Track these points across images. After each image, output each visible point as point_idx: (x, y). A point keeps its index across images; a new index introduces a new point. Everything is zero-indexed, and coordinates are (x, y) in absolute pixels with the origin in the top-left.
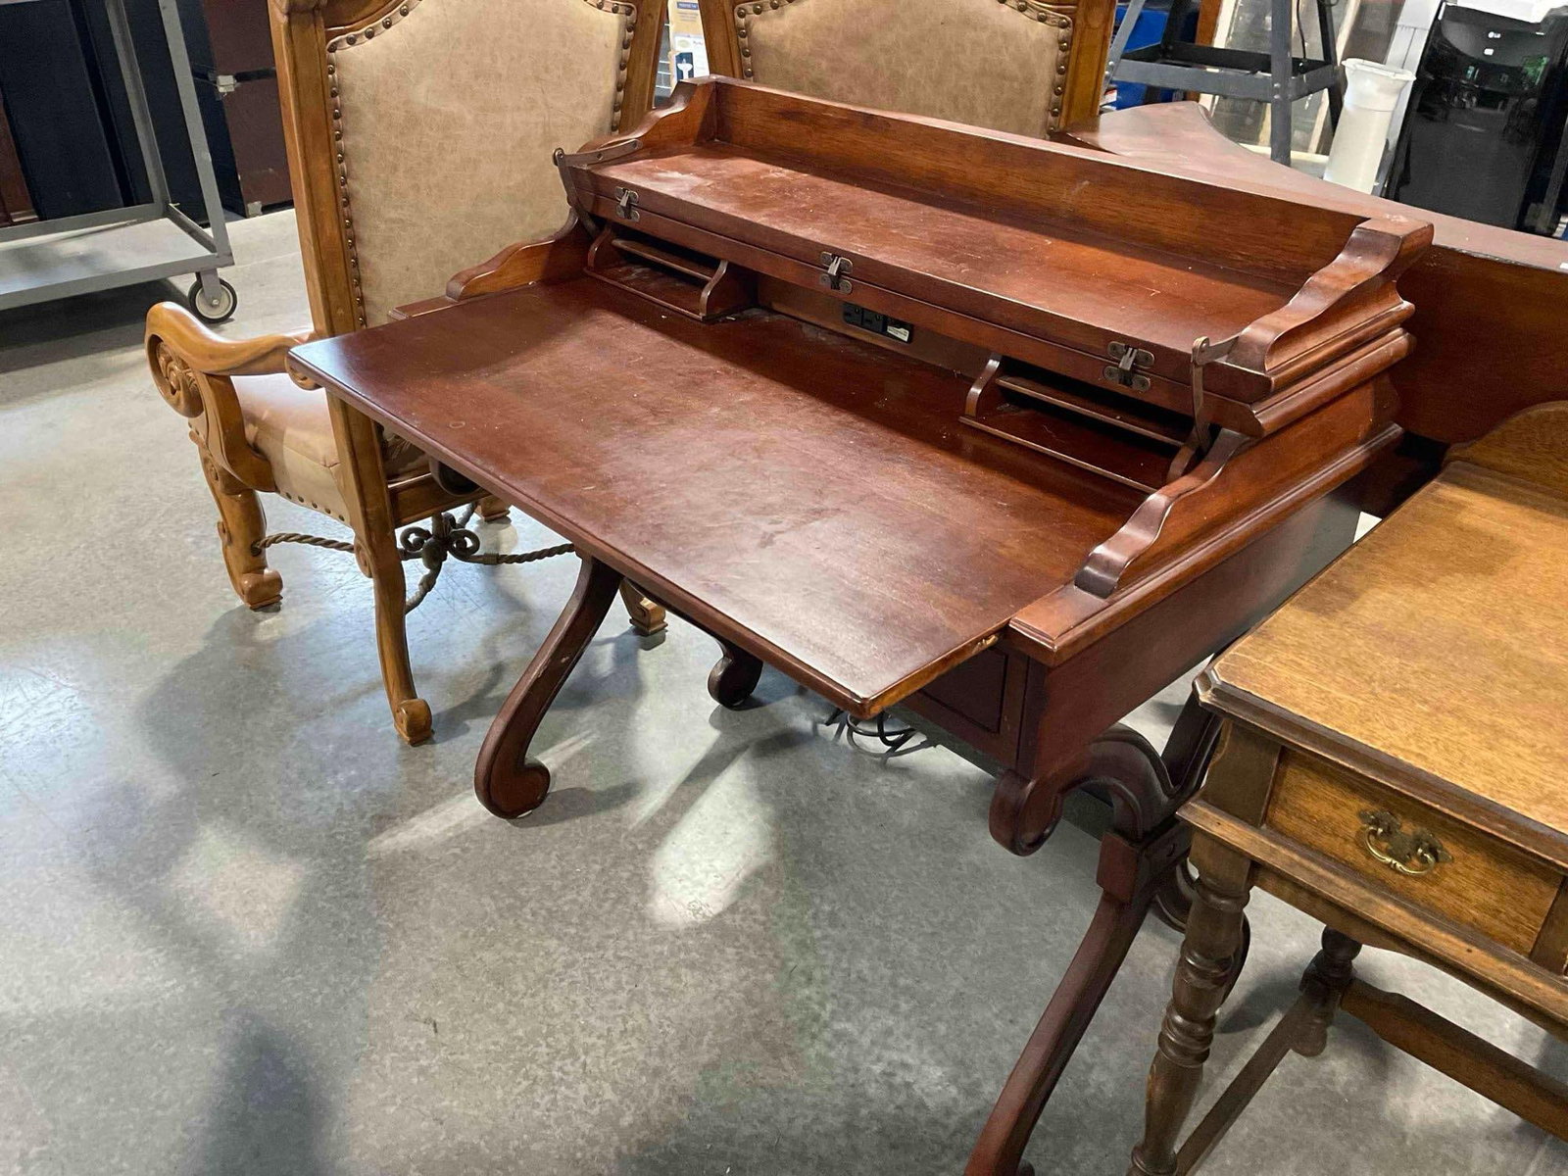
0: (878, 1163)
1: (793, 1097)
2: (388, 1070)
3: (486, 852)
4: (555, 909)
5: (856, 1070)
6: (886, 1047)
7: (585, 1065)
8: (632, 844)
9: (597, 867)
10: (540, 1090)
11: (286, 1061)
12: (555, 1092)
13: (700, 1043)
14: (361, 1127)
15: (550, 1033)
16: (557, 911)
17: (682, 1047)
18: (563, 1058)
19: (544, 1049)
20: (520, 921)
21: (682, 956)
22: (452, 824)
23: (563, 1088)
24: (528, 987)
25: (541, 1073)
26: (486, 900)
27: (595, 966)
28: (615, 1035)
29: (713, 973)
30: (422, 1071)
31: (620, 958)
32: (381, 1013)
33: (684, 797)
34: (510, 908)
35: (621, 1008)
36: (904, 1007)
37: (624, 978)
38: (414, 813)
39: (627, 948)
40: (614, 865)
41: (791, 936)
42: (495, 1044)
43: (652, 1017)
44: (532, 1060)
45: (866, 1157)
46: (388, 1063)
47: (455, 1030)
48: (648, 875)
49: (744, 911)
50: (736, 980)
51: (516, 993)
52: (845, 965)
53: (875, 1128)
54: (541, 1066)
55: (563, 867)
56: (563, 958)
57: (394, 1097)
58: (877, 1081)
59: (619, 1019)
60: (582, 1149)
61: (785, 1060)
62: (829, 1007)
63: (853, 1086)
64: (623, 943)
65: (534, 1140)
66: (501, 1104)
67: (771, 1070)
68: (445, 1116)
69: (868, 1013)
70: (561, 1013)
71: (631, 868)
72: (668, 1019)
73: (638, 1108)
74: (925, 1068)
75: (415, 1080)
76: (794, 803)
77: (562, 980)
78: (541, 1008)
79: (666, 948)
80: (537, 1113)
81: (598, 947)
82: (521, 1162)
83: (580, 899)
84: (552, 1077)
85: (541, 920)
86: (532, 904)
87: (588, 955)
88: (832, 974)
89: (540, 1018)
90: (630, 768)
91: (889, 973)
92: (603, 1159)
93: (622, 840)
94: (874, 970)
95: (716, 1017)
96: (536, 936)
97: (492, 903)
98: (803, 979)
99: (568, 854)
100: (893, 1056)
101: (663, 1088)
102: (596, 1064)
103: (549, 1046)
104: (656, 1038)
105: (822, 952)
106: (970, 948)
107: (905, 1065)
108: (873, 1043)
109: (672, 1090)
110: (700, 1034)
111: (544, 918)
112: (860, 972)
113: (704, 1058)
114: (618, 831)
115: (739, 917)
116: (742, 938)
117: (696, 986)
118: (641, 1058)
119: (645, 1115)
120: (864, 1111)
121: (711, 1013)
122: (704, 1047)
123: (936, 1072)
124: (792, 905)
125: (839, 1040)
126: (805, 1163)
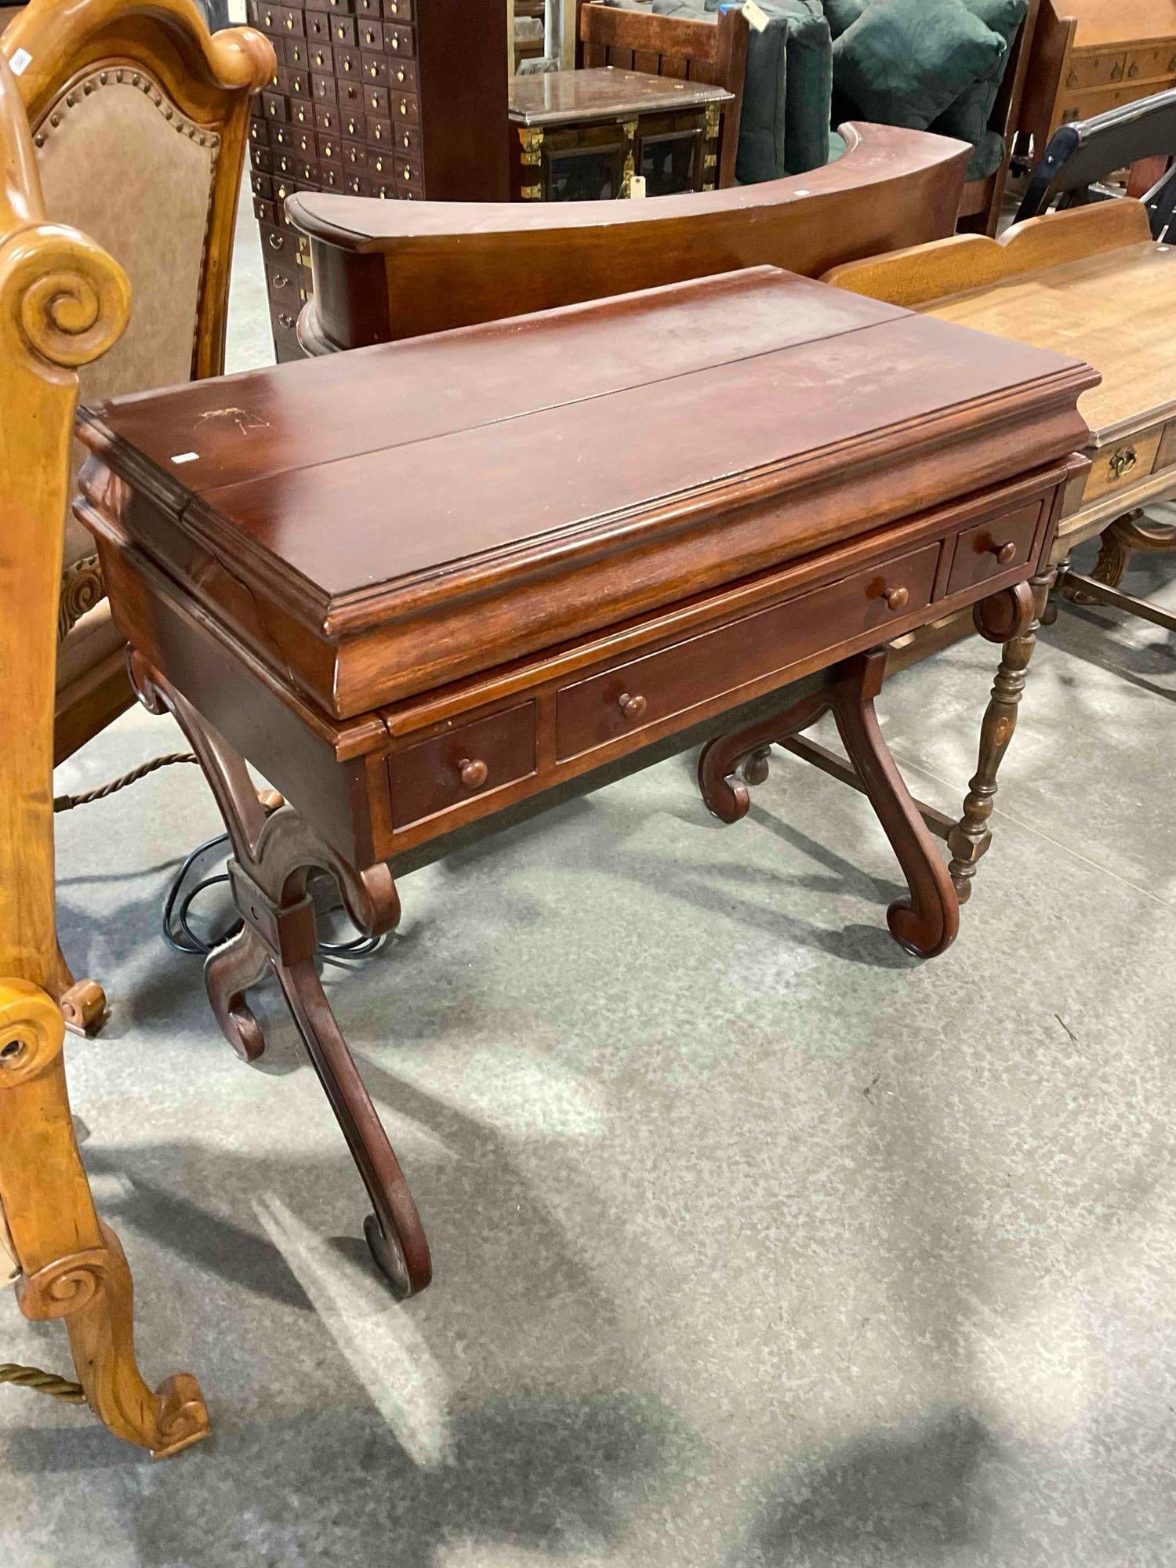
0: (870, 1001)
1: (814, 1046)
2: (806, 1381)
3: (469, 1311)
4: (578, 1229)
5: (784, 1003)
6: (761, 982)
7: (789, 1196)
8: (484, 1155)
9: (517, 1189)
10: (821, 1234)
11: (798, 1500)
12: (822, 1222)
13: (761, 1106)
14: (879, 1398)
15: (753, 1227)
16: (582, 1227)
17: (765, 1118)
18: (783, 1214)
19: (772, 1233)
21: (655, 1114)
23: (818, 1214)
24: (692, 1250)
25: (801, 1234)
26: (554, 1303)
27: (665, 1188)
28: (752, 1171)
29: (678, 1091)
30: (805, 1345)
31: (655, 1167)
32: (725, 1400)
34: (570, 1276)
35: (719, 1167)
36: (719, 965)
37: (683, 1163)
38: (371, 1411)
39: (642, 1161)
40: (515, 1173)
41: (635, 1030)
42: (766, 1277)
43: (732, 1141)
44: (786, 1241)
45: (866, 1008)
46: (794, 1383)
47: (749, 1319)
48: (536, 1141)
49: (598, 1063)
50: (687, 1074)
51: (700, 1263)
52: (673, 997)
53: (839, 999)
54: (793, 1234)
55: (509, 1224)
56: (651, 1219)
57: (839, 1370)
58: (795, 992)
59: (734, 1168)
60: (882, 1197)
61: (776, 1047)
62: (719, 1012)
63: (801, 1008)
64: (634, 1165)
65: (878, 1236)
66: (839, 1267)
67: (787, 1058)
68: (858, 1317)
69: (725, 989)
70: (727, 1219)
71: (523, 1157)
72: (733, 1128)
73: (835, 1154)
74: (781, 963)
75: (817, 1351)
77: (683, 1219)
78: (719, 1237)
79: (644, 1128)
80: (847, 1235)
82: (902, 1246)
83: (565, 1205)
84: (804, 1224)
87: (649, 1195)
88: (682, 1007)
89: (733, 1237)
91: (681, 971)
92: (891, 1180)
93: (477, 1166)
94: (678, 979)
95: (731, 1091)
96: (618, 1247)
97: (562, 1295)
98: (688, 1027)
99: (490, 1219)
100: (769, 980)
101: (812, 1135)
102: (788, 1187)
103: (768, 1228)
104: (756, 1139)
105: (656, 1011)
106: (656, 917)
107: (778, 974)
108: (757, 989)
109: (814, 1128)
110: (751, 1105)
111: (590, 1239)
112: (681, 988)
113: (778, 1103)
114: (460, 1169)
115: (607, 1067)
116: (636, 1066)
117: (693, 1103)
118: (780, 1151)
119: (841, 1149)
120: (825, 1004)
121: (726, 1095)
122: (765, 1102)
123: (784, 957)
124: (596, 1026)
125: (755, 1011)
126: (877, 1045)
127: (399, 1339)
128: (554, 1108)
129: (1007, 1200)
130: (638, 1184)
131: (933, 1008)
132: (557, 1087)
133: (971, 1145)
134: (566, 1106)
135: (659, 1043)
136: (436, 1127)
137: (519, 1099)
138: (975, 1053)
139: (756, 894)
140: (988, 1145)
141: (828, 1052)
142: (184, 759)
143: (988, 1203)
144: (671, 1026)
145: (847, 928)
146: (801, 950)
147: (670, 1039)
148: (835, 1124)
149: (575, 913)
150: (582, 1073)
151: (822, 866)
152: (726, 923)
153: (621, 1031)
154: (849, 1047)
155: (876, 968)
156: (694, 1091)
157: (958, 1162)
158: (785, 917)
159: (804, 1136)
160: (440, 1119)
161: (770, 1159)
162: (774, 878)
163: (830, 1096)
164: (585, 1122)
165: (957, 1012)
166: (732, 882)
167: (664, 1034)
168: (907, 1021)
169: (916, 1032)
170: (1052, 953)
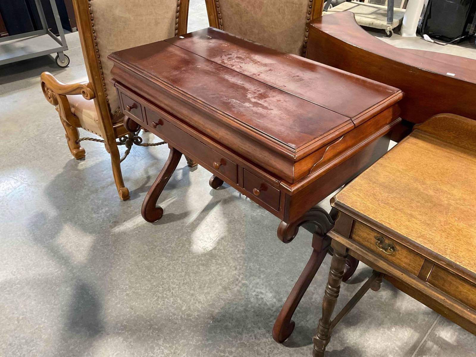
0: (253, 320)
1: (230, 302)
2: (118, 295)
3: (145, 232)
4: (164, 249)
5: (248, 294)
6: (257, 288)
7: (172, 293)
8: (187, 230)
9: (177, 237)
10: (160, 300)
11: (89, 292)
12: (164, 300)
13: (204, 287)
14: (110, 310)
15: (163, 284)
17: (200, 288)
18: (166, 291)
19: (161, 289)
20: (155, 252)
21: (200, 262)
22: (136, 224)
23: (166, 300)
24: (157, 271)
25: (160, 295)
26: (145, 246)
27: (176, 265)
28: (181, 284)
29: (209, 267)
30: (127, 295)
31: (183, 263)
32: (116, 278)
33: (202, 216)
34: (152, 248)
35: (183, 277)
36: (262, 276)
37: (184, 269)
38: (125, 221)
39: (185, 260)
40: (182, 236)
41: (231, 256)
42: (148, 287)
43: (192, 279)
44: (158, 292)
45: (250, 318)
46: (118, 292)
47: (136, 283)
48: (191, 239)
49: (218, 249)
50: (215, 269)
51: (153, 273)
52: (246, 265)
53: (252, 310)
54: (160, 293)
55: (167, 236)
56: (167, 263)
57: (119, 302)
58: (253, 297)
59: (182, 280)
60: (171, 316)
61: (228, 291)
62: (241, 276)
63: (247, 299)
64: (183, 258)
65: (158, 314)
66: (149, 304)
67: (224, 294)
68: (133, 307)
69: (252, 278)
70: (166, 278)
71: (186, 237)
72: (196, 280)
73: (187, 305)
74: (267, 294)
75: (125, 297)
76: (233, 218)
77: (166, 269)
78: (160, 277)
79: (196, 260)
80: (159, 306)
82: (155, 320)
83: (172, 246)
84: (163, 296)
85: (160, 252)
86: (158, 248)
87: (174, 262)
88: (242, 267)
89: (160, 280)
90: (186, 208)
91: (258, 267)
92: (177, 319)
93: (184, 229)
94: (254, 266)
95: (209, 279)
96: (159, 256)
97: (147, 247)
99: (168, 233)
100: (258, 290)
101: (194, 299)
102: (176, 293)
103: (162, 288)
104: (192, 285)
106: (281, 260)
107: (262, 293)
108: (253, 287)
109: (197, 300)
110: (205, 284)
111: (162, 251)
112: (250, 267)
113: (206, 291)
114: (183, 226)
115: (217, 251)
116: (217, 257)
117: (204, 271)
118: (188, 291)
119: (189, 307)
120: (250, 306)
121: (208, 278)
122: (206, 288)
124: (232, 248)
125: (243, 286)
126: (233, 320)
127: (140, 222)
129: (169, 352)
130: (177, 260)
131: (253, 340)
133: (191, 345)
135: (227, 262)
136: (195, 221)
138: (232, 352)
140: (191, 350)
143: (168, 346)
147: (229, 264)
148: (199, 306)
150: (214, 246)
153: (231, 253)
156: (209, 271)
157: (184, 339)
160: (198, 221)
161: (186, 288)
164: (197, 248)
168: (245, 331)
169: (240, 333)
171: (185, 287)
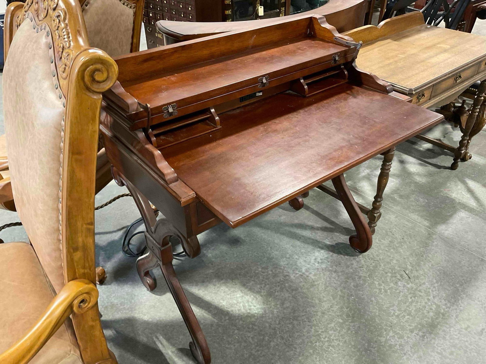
0: (345, 268)
1: (328, 283)
4: (256, 344)
5: (318, 269)
6: (310, 262)
7: (322, 332)
8: (225, 320)
9: (236, 331)
10: (333, 344)
12: (333, 340)
15: (311, 342)
16: (257, 343)
17: (313, 307)
18: (321, 338)
19: (317, 344)
20: (261, 355)
21: (279, 306)
23: (332, 337)
24: (292, 350)
25: (326, 344)
28: (310, 324)
29: (285, 298)
31: (279, 323)
35: (300, 323)
36: (297, 257)
39: (275, 321)
40: (235, 326)
41: (271, 278)
42: (316, 358)
43: (303, 314)
44: (322, 346)
45: (344, 270)
48: (241, 316)
49: (260, 289)
50: (288, 293)
51: (295, 354)
53: (335, 267)
54: (324, 344)
55: (234, 343)
56: (279, 340)
58: (321, 265)
59: (304, 323)
60: (352, 332)
61: (316, 283)
62: (297, 272)
63: (323, 270)
64: (273, 322)
65: (351, 344)
66: (339, 355)
67: (320, 287)
69: (299, 264)
70: (303, 340)
71: (237, 321)
72: (303, 310)
73: (336, 318)
77: (289, 340)
78: (300, 346)
79: (275, 310)
80: (341, 344)
81: (274, 330)
82: (359, 347)
83: (252, 336)
84: (327, 341)
85: (261, 348)
86: (253, 352)
87: (278, 332)
88: (286, 271)
89: (305, 345)
91: (284, 259)
92: (354, 326)
93: (223, 324)
94: (284, 262)
96: (269, 349)
98: (287, 277)
99: (228, 341)
100: (312, 261)
101: (328, 312)
102: (322, 329)
103: (316, 342)
104: (311, 313)
105: (277, 272)
106: (276, 242)
107: (315, 259)
108: (309, 264)
109: (329, 309)
110: (309, 302)
111: (260, 347)
112: (285, 265)
113: (317, 301)
114: (218, 325)
115: (263, 291)
116: (272, 290)
117: (290, 302)
118: (318, 317)
119: (338, 316)
120: (330, 269)
121: (301, 299)
122: (313, 301)
123: (317, 254)
124: (259, 277)
125: (308, 271)
126: (348, 282)
128: (247, 304)
129: (391, 331)
130: (274, 329)
131: (365, 269)
132: (247, 298)
133: (379, 314)
134: (251, 304)
135: (279, 283)
136: (210, 312)
137: (235, 302)
138: (379, 284)
139: (307, 233)
140: (384, 314)
141: (332, 284)
142: (127, 195)
143: (385, 333)
144: (282, 277)
145: (336, 244)
146: (322, 251)
147: (282, 281)
148: (336, 308)
149: (250, 241)
150: (255, 293)
151: (327, 223)
152: (298, 243)
153: (267, 279)
154: (339, 283)
155: (346, 257)
156: (290, 298)
157: (375, 319)
158: (317, 241)
159: (326, 312)
160: (211, 309)
161: (316, 320)
162: (312, 228)
163: (334, 299)
164: (256, 309)
165: (373, 270)
166: (299, 229)
167: (280, 279)
168: (357, 274)
169: (360, 277)
170: (402, 250)
171: (313, 320)
